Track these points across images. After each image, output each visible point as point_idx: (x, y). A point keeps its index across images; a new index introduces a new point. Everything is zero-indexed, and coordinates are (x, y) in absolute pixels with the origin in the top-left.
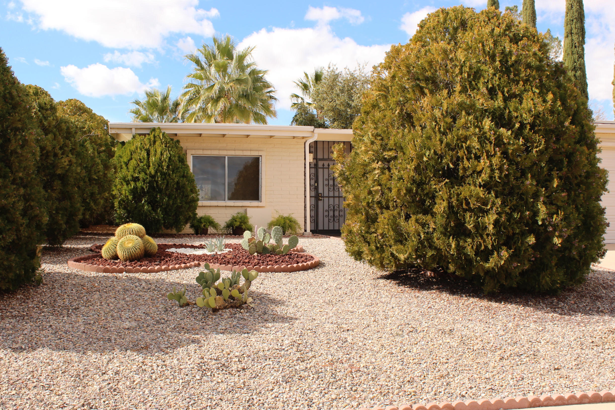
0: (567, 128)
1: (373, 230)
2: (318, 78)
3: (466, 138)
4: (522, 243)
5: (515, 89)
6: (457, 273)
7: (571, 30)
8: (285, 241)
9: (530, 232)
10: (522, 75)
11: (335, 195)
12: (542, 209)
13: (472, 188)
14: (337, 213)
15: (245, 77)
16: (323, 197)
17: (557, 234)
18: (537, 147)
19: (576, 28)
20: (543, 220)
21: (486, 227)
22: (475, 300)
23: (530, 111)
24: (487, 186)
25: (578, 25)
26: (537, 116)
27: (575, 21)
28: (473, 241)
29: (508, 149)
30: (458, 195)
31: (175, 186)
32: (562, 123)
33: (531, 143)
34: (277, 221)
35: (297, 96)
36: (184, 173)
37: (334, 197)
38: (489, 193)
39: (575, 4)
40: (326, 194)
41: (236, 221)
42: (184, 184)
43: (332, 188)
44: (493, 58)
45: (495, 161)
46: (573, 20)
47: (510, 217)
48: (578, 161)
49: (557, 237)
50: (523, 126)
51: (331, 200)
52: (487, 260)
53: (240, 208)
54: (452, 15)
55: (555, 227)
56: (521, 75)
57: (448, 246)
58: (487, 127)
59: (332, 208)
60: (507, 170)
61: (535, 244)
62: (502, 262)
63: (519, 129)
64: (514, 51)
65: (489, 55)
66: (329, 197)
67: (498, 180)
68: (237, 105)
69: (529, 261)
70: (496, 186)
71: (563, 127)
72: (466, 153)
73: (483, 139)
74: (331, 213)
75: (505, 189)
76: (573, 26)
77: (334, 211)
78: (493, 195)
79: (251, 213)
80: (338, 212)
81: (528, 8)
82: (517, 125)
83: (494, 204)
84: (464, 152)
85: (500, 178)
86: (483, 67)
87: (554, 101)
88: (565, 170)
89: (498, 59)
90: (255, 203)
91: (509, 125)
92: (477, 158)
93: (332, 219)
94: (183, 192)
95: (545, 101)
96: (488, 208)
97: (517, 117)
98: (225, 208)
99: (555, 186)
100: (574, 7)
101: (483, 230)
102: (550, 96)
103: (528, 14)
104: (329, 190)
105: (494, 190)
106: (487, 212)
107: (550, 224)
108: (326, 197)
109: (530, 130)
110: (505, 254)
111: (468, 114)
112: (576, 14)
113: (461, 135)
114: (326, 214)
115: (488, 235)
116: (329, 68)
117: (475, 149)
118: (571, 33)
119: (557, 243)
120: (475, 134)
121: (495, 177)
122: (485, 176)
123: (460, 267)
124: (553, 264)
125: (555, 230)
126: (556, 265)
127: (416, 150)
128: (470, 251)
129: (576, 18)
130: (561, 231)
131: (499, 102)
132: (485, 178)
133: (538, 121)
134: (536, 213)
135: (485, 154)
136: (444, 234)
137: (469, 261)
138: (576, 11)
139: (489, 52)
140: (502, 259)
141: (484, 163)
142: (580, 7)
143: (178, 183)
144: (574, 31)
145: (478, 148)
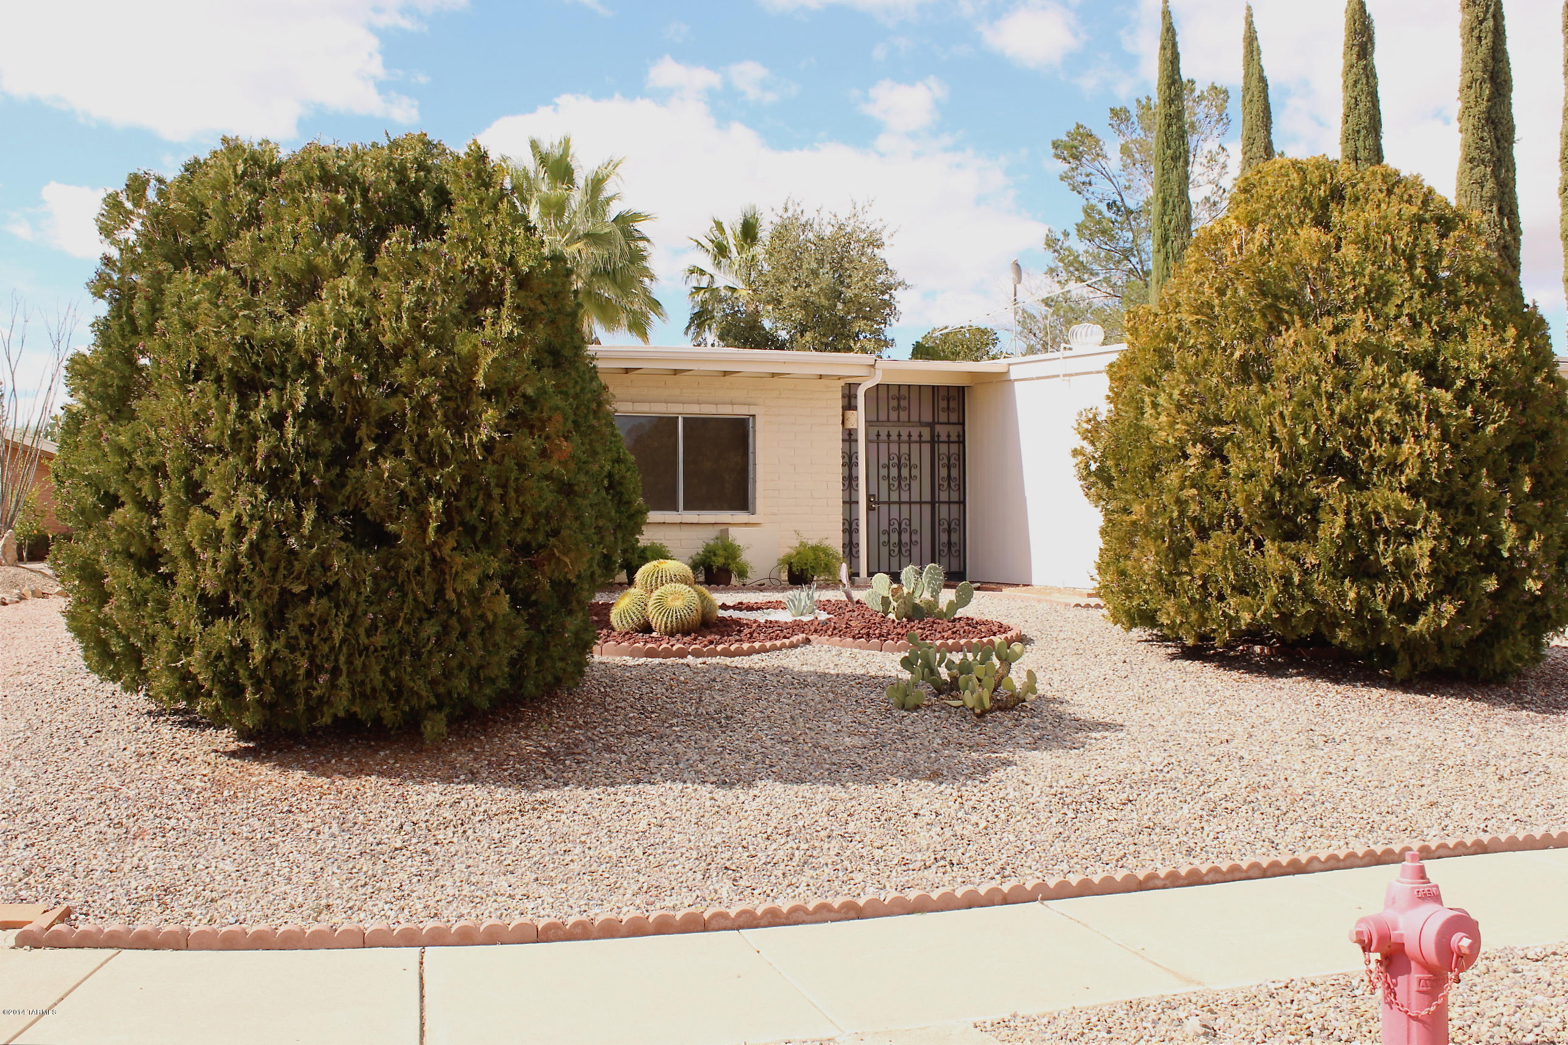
0: (1539, 388)
1: (1185, 569)
2: (749, 231)
3: (1373, 407)
4: (1473, 590)
5: (1453, 319)
6: (1350, 645)
7: (1356, 153)
8: (947, 596)
9: (1487, 571)
10: (1462, 293)
11: (902, 500)
12: (1510, 532)
13: (1387, 493)
14: (905, 538)
15: (607, 230)
16: (878, 503)
17: (1535, 573)
18: (1494, 422)
19: (1365, 148)
20: (1510, 549)
21: (1414, 562)
22: (1383, 691)
23: (1482, 358)
24: (1413, 490)
25: (1370, 142)
26: (1494, 367)
27: (1364, 132)
28: (1387, 586)
29: (1448, 425)
30: (1363, 506)
31: (606, 482)
32: (1529, 380)
33: (1483, 414)
34: (798, 553)
35: (702, 272)
36: (619, 453)
37: (900, 503)
38: (1417, 502)
39: (1363, 97)
40: (884, 497)
41: (715, 555)
42: (623, 477)
43: (896, 484)
44: (1410, 259)
45: (1430, 447)
46: (1358, 132)
47: (1453, 543)
48: (1556, 446)
49: (1534, 579)
50: (1471, 384)
51: (895, 508)
52: (1413, 621)
53: (711, 528)
54: (1314, 177)
55: (1531, 562)
56: (1460, 294)
57: (1339, 596)
58: (1411, 386)
59: (896, 526)
60: (1451, 462)
61: (1497, 590)
62: (1444, 623)
63: (1464, 390)
64: (1448, 250)
65: (1404, 257)
66: (889, 503)
67: (1436, 480)
68: (590, 292)
69: (1482, 620)
70: (1429, 490)
71: (1532, 385)
72: (1376, 431)
73: (1405, 407)
74: (894, 538)
75: (1442, 496)
76: (1360, 144)
77: (900, 534)
78: (1425, 505)
79: (738, 536)
80: (908, 534)
81: (1255, 99)
82: (1460, 383)
83: (1427, 521)
84: (1372, 430)
85: (1438, 476)
86: (1392, 277)
87: (1518, 339)
88: (1536, 460)
89: (1419, 264)
90: (740, 517)
91: (1444, 383)
92: (1396, 441)
93: (897, 550)
94: (622, 494)
95: (1503, 341)
96: (1418, 527)
97: (1458, 368)
98: (677, 528)
99: (1527, 490)
100: (1361, 105)
101: (1407, 567)
102: (1511, 332)
103: (1254, 112)
104: (889, 489)
105: (1425, 498)
106: (1416, 533)
107: (1523, 557)
108: (884, 503)
109: (1482, 391)
110: (1449, 609)
111: (1376, 361)
112: (1366, 119)
113: (1365, 399)
114: (884, 538)
115: (1418, 576)
116: (786, 210)
117: (1391, 425)
118: (1356, 159)
119: (1534, 588)
120: (1390, 400)
121: (1431, 474)
122: (1411, 472)
123: (1359, 633)
124: (1518, 626)
125: (1530, 566)
126: (1523, 627)
127: (1285, 426)
128: (1380, 605)
129: (1365, 127)
130: (1540, 568)
131: (1424, 342)
132: (1411, 476)
133: (1496, 377)
134: (1497, 538)
135: (1410, 434)
136: (1332, 574)
137: (1377, 622)
138: (1366, 113)
139: (1404, 251)
140: (1443, 618)
141: (1408, 447)
142: (1373, 105)
143: (610, 475)
144: (1362, 154)
145: (1396, 424)
